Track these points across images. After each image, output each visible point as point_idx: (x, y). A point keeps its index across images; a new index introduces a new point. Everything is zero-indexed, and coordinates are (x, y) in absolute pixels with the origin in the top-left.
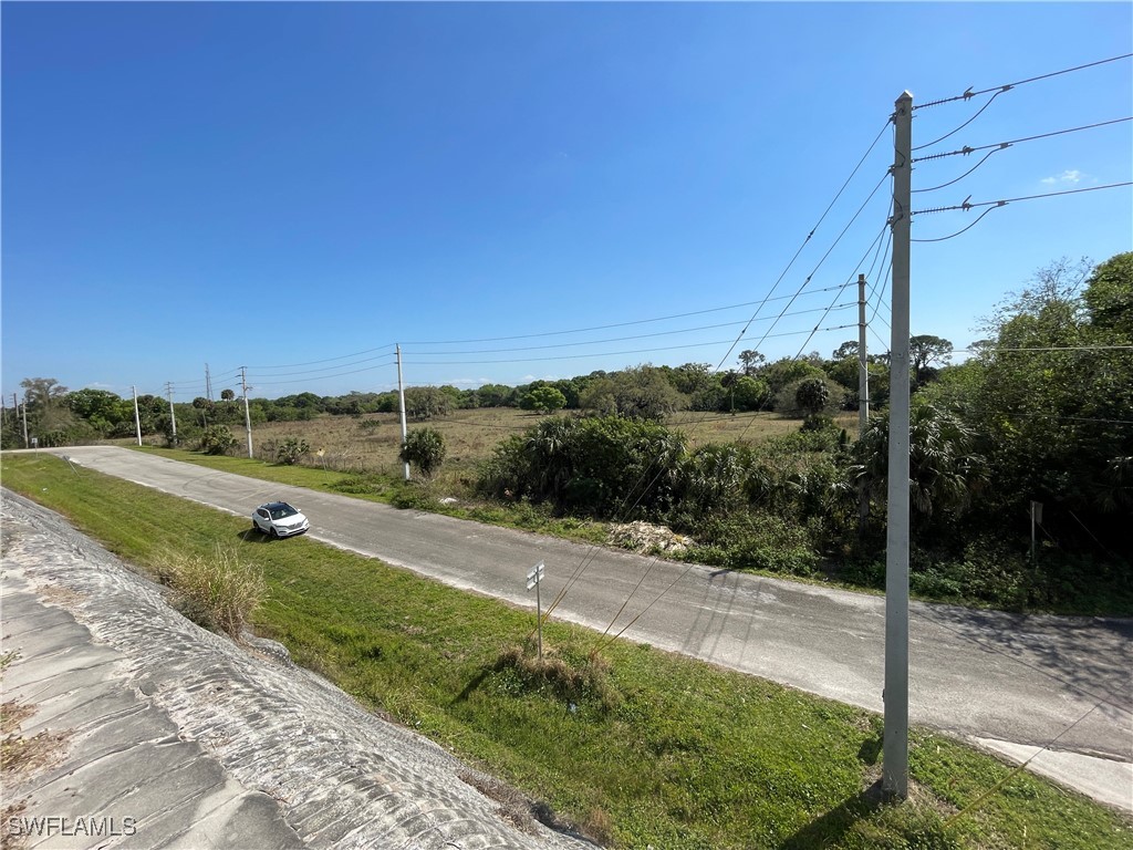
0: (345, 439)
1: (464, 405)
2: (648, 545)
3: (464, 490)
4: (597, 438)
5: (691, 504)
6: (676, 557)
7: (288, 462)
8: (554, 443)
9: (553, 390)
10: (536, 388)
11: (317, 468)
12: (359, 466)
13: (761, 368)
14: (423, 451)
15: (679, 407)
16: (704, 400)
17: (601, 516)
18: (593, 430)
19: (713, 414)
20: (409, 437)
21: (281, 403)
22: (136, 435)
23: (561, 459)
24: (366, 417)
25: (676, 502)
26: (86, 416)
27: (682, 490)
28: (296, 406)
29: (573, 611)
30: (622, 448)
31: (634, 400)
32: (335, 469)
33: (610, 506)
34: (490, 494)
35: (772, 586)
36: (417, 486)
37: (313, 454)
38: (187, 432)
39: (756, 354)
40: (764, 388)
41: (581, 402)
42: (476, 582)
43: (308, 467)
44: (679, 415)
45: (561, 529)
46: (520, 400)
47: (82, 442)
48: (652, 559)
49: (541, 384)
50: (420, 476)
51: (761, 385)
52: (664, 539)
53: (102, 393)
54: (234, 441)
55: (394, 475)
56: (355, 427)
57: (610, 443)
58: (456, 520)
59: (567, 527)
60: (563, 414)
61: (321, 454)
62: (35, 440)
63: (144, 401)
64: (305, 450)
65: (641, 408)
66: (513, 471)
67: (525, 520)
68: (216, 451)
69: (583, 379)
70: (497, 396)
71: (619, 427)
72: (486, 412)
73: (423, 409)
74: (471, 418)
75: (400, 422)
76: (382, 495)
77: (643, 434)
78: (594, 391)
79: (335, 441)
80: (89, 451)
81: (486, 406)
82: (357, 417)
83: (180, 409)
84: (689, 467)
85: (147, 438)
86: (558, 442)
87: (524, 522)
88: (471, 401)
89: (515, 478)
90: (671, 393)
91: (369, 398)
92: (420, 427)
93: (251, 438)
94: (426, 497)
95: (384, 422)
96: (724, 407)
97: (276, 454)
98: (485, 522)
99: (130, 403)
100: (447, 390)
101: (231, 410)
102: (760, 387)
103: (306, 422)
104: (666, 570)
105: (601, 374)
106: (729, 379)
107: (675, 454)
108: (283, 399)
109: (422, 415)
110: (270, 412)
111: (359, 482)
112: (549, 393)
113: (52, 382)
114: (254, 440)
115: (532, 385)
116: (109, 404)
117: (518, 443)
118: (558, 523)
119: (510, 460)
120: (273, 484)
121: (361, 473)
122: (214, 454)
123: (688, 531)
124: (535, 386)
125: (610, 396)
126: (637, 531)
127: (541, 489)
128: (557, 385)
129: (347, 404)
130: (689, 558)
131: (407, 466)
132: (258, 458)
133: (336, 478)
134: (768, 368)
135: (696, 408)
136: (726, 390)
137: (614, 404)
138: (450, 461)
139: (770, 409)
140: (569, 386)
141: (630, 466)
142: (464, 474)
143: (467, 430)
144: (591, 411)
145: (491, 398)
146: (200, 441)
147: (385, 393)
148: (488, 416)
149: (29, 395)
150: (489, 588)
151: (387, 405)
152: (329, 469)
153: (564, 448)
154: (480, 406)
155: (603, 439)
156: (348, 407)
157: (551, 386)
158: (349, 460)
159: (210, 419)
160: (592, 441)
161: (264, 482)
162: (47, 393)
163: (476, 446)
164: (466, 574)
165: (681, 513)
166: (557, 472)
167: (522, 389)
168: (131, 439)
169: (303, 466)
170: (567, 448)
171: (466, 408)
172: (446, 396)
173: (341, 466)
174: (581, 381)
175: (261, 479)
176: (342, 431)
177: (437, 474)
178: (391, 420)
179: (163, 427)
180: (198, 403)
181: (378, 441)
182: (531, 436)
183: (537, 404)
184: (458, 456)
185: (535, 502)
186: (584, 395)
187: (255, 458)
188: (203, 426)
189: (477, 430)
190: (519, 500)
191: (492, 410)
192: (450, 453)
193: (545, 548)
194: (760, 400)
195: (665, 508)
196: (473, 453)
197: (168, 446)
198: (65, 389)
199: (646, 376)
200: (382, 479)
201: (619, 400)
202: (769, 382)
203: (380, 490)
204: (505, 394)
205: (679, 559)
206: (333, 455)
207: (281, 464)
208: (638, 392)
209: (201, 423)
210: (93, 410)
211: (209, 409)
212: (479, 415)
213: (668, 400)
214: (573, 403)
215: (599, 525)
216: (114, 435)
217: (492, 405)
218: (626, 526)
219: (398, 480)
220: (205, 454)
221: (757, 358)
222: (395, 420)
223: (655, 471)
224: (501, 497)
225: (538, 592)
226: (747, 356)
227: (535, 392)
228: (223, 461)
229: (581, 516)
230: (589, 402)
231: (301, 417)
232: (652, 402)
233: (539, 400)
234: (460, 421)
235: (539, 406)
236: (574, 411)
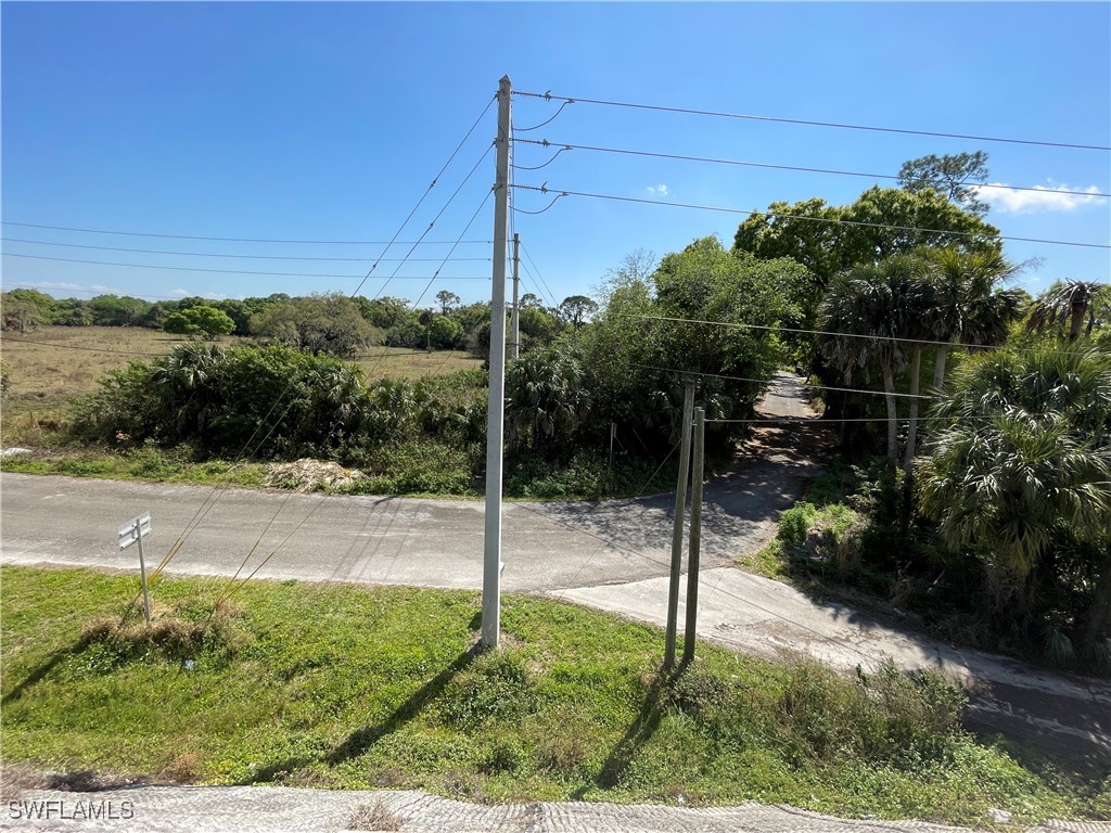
1: (63, 320)
2: (311, 482)
3: (45, 436)
4: (255, 370)
5: (364, 439)
6: (342, 492)
8: (194, 375)
9: (215, 311)
10: (189, 307)
13: (457, 309)
15: (374, 341)
16: (402, 336)
17: (261, 456)
18: (250, 360)
19: (410, 351)
25: (347, 437)
27: (355, 424)
29: (204, 562)
30: (286, 382)
31: (321, 331)
33: (270, 444)
34: (93, 439)
35: (430, 506)
39: (451, 295)
40: (459, 328)
41: (252, 328)
42: (55, 552)
44: (374, 350)
45: (203, 475)
46: (165, 320)
48: (315, 496)
49: (197, 301)
51: (456, 326)
52: (331, 474)
57: (271, 375)
58: (26, 477)
59: (212, 472)
60: (226, 344)
65: (329, 340)
66: (136, 408)
67: (148, 468)
69: (259, 301)
70: (124, 312)
71: (285, 358)
72: (102, 332)
74: (77, 339)
77: (313, 366)
78: (269, 317)
81: (104, 325)
84: (363, 401)
86: (202, 374)
87: (147, 472)
88: (77, 315)
89: (138, 418)
90: (365, 327)
96: (421, 345)
98: (79, 475)
102: (455, 327)
104: (328, 505)
105: (283, 297)
106: (426, 317)
107: (349, 389)
112: (210, 314)
115: (183, 302)
117: (140, 373)
118: (200, 469)
123: (359, 465)
124: (186, 304)
125: (290, 323)
126: (299, 469)
127: (178, 429)
128: (221, 306)
130: (355, 491)
134: (464, 310)
135: (391, 343)
136: (423, 327)
137: (297, 334)
138: (26, 398)
139: (462, 348)
140: (239, 308)
141: (297, 401)
142: (51, 415)
143: (68, 355)
144: (266, 340)
145: (112, 315)
150: (78, 556)
154: (95, 323)
155: (262, 371)
157: (213, 306)
160: (248, 373)
163: (76, 377)
164: (37, 545)
165: (352, 447)
166: (200, 409)
167: (167, 306)
170: (215, 381)
171: (68, 324)
174: (257, 304)
182: (160, 364)
183: (190, 326)
184: (42, 390)
186: (256, 320)
190: (139, 445)
191: (115, 331)
193: (175, 499)
194: (454, 339)
195: (335, 444)
196: (71, 387)
199: (337, 306)
201: (302, 329)
202: (463, 324)
204: (138, 311)
205: (345, 493)
208: (327, 323)
213: (360, 332)
214: (243, 329)
215: (256, 467)
217: (116, 323)
218: (288, 465)
221: (453, 299)
225: (139, 547)
226: (444, 296)
227: (187, 311)
229: (231, 457)
230: (263, 330)
232: (343, 334)
233: (193, 322)
234: (52, 342)
235: (194, 330)
236: (243, 339)
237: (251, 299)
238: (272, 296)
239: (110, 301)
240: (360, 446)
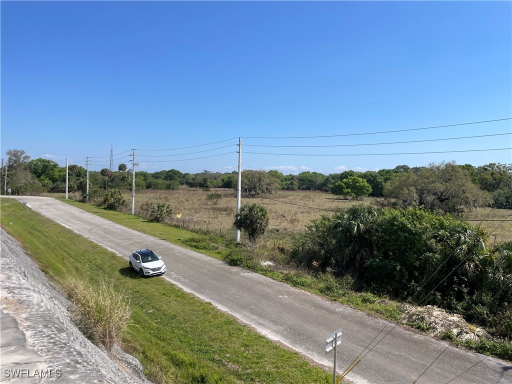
0: (197, 206)
1: (286, 187)
2: (440, 329)
3: (280, 256)
4: (398, 226)
5: (487, 298)
6: (468, 346)
7: (157, 220)
8: (357, 227)
9: (361, 180)
10: (346, 177)
11: (176, 226)
12: (204, 228)
14: (251, 222)
15: (481, 203)
16: (507, 198)
17: (399, 294)
18: (394, 219)
20: (242, 210)
21: (156, 176)
22: (65, 192)
23: (363, 240)
24: (213, 190)
25: (471, 293)
26: (38, 177)
27: (478, 282)
28: (166, 179)
30: (421, 238)
31: (435, 194)
32: (187, 229)
33: (405, 287)
34: (301, 262)
36: (245, 248)
37: (173, 216)
38: (95, 192)
41: (385, 192)
42: (283, 336)
43: (169, 225)
44: (479, 210)
45: (360, 302)
46: (331, 186)
47: (34, 193)
48: (445, 344)
49: (351, 174)
50: (247, 241)
52: (457, 326)
53: (49, 162)
54: (124, 201)
55: (228, 237)
56: (204, 197)
57: (410, 231)
58: (272, 280)
59: (365, 301)
60: (367, 202)
61: (179, 216)
62: (10, 190)
63: (72, 168)
64: (169, 213)
65: (441, 201)
66: (321, 245)
67: (328, 289)
68: (111, 207)
69: (388, 172)
70: (312, 181)
71: (420, 219)
72: (302, 193)
73: (255, 188)
74: (291, 198)
75: (236, 196)
76: (218, 253)
77: (442, 226)
78: (397, 183)
79: (189, 207)
80: (38, 200)
81: (303, 189)
82: (207, 191)
83: (93, 175)
84: (487, 262)
85: (72, 194)
86: (362, 226)
87: (327, 291)
88: (292, 184)
89: (323, 252)
90: (473, 190)
91: (216, 176)
92: (251, 201)
93: (134, 200)
94: (250, 259)
95: (225, 196)
97: (149, 213)
98: (294, 286)
99: (64, 170)
100: (274, 174)
101: (123, 179)
103: (171, 191)
104: (457, 357)
105: (405, 168)
107: (473, 249)
108: (157, 173)
109: (253, 193)
110: (149, 182)
111: (203, 240)
112: (358, 182)
113: (22, 153)
114: (136, 202)
115: (342, 174)
116: (52, 169)
117: (327, 223)
118: (357, 296)
119: (319, 237)
120: (145, 235)
121: (205, 234)
122: (110, 209)
123: (482, 323)
124: (345, 175)
125: (412, 188)
126: (430, 315)
127: (344, 263)
128: (364, 176)
129: (200, 180)
130: (481, 349)
131: (239, 232)
132: (137, 215)
133: (188, 235)
135: (498, 205)
137: (416, 196)
138: (272, 231)
140: (375, 177)
141: (427, 254)
142: (281, 243)
143: (287, 207)
144: (393, 200)
145: (308, 183)
146: (102, 200)
147: (228, 174)
148: (303, 197)
149: (10, 159)
150: (294, 342)
151: (228, 183)
152: (184, 228)
153: (367, 231)
154: (299, 188)
155: (403, 228)
156: (200, 182)
157: (359, 176)
158: (198, 222)
159: (110, 184)
160: (392, 229)
161: (139, 233)
162: (19, 159)
163: (292, 221)
164: (275, 328)
165: (476, 304)
166: (359, 251)
167: (334, 177)
168: (62, 194)
169: (166, 224)
170: (370, 232)
171: (288, 189)
172: (273, 179)
173: (191, 226)
174: (386, 174)
175: (138, 230)
176: (195, 200)
177: (261, 241)
178: (231, 195)
179: (82, 187)
180: (104, 172)
181: (220, 210)
182: (338, 218)
183: (346, 190)
184: (278, 228)
185: (338, 275)
186: (388, 186)
187: (135, 215)
188: (105, 188)
189: (294, 208)
190: (324, 272)
191: (308, 193)
192: (272, 224)
193: (343, 316)
195: (460, 297)
196: (289, 226)
197: (83, 201)
198: (29, 157)
199: (450, 172)
200: (220, 240)
201: (421, 193)
203: (217, 248)
204: (320, 181)
205: (471, 348)
206: (187, 218)
207: (152, 221)
208: (440, 187)
209: (104, 186)
210: (43, 173)
211: (110, 177)
212: (297, 196)
213: (469, 195)
214: (377, 191)
215: (394, 304)
216: (53, 190)
217: (308, 189)
218: (420, 309)
219: (231, 243)
220: (105, 209)
222: (233, 194)
223: (452, 262)
224: (309, 266)
225: (335, 354)
227: (345, 180)
228: (115, 215)
229: (378, 292)
230: (392, 193)
231: (168, 187)
232: (453, 196)
233: (348, 188)
234: (281, 200)
235: (348, 193)
236: (378, 199)
237: (383, 171)
238: (397, 168)
239: (307, 175)
240: (483, 305)
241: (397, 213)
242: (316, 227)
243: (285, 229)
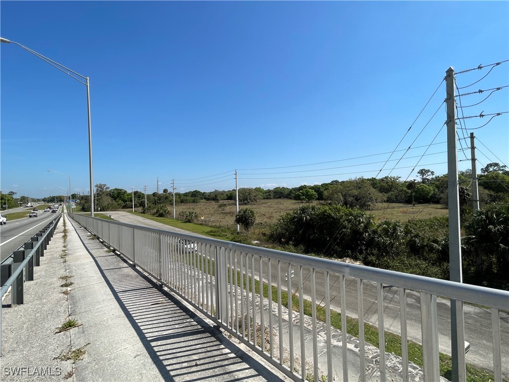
0: (212, 212)
1: (266, 197)
3: (263, 238)
4: (327, 216)
7: (189, 221)
8: (306, 217)
9: (310, 190)
11: (201, 224)
12: (218, 224)
14: (245, 219)
17: (328, 254)
18: (325, 211)
20: (240, 212)
21: (186, 195)
22: (132, 208)
23: (309, 225)
24: (221, 202)
26: (115, 199)
28: (192, 196)
30: (339, 221)
31: (353, 197)
32: (207, 225)
34: (275, 240)
35: (414, 296)
36: (242, 234)
37: (199, 218)
38: (150, 207)
40: (434, 190)
41: (324, 197)
43: (197, 224)
44: (380, 205)
46: (294, 195)
47: (114, 209)
49: (305, 187)
50: (244, 231)
53: (121, 190)
54: (168, 211)
55: (232, 229)
56: (216, 206)
57: (333, 218)
60: (314, 203)
61: (203, 218)
62: (99, 209)
63: (136, 193)
64: (196, 216)
65: (357, 200)
66: (287, 230)
68: (161, 215)
70: (282, 193)
72: (276, 201)
73: (247, 199)
74: (269, 203)
75: (236, 205)
76: (227, 238)
77: (351, 215)
78: (331, 191)
79: (208, 213)
80: (116, 214)
81: (276, 198)
82: (217, 202)
83: (148, 196)
84: (375, 232)
85: (136, 209)
86: (308, 217)
88: (269, 195)
89: (287, 233)
90: (374, 192)
91: (223, 193)
92: (245, 207)
93: (175, 210)
94: (246, 240)
95: (229, 205)
97: (184, 218)
99: (130, 194)
100: (258, 190)
101: (166, 198)
102: (431, 190)
103: (196, 204)
105: (337, 182)
106: (411, 185)
107: (367, 225)
108: (186, 193)
109: (246, 202)
110: (183, 199)
111: (218, 232)
112: (309, 192)
113: (105, 185)
115: (300, 187)
116: (123, 194)
117: (289, 216)
119: (285, 225)
120: (183, 230)
121: (219, 228)
124: (301, 188)
127: (299, 239)
128: (313, 188)
129: (213, 196)
131: (238, 225)
132: (177, 219)
133: (209, 229)
135: (389, 200)
136: (410, 191)
137: (342, 198)
138: (258, 224)
140: (319, 188)
141: (344, 230)
142: (264, 230)
143: (267, 209)
144: (329, 202)
145: (279, 194)
146: (155, 211)
147: (230, 191)
148: (276, 203)
149: (97, 190)
151: (230, 196)
152: (206, 225)
153: (311, 220)
154: (274, 198)
155: (330, 216)
156: (213, 197)
157: (310, 188)
158: (213, 222)
159: (158, 201)
160: (324, 217)
161: (180, 229)
162: (103, 190)
163: (270, 218)
166: (307, 232)
167: (295, 189)
168: (130, 209)
169: (195, 223)
171: (267, 199)
172: (258, 193)
173: (210, 224)
174: (325, 186)
175: (179, 228)
176: (211, 209)
177: (251, 230)
178: (232, 204)
179: (142, 204)
180: (154, 194)
181: (226, 213)
182: (295, 214)
183: (302, 197)
184: (261, 222)
185: (295, 245)
186: (326, 193)
187: (176, 219)
188: (156, 204)
189: (271, 210)
190: (288, 244)
191: (279, 200)
192: (258, 220)
194: (432, 197)
195: (361, 252)
196: (269, 221)
197: (143, 213)
198: (109, 188)
199: (360, 184)
200: (227, 231)
201: (345, 196)
202: (437, 187)
203: (226, 236)
204: (286, 192)
206: (207, 219)
207: (186, 222)
208: (355, 192)
209: (155, 203)
210: (118, 197)
211: (158, 197)
212: (273, 202)
214: (320, 197)
216: (125, 207)
217: (280, 197)
218: (340, 260)
219: (234, 232)
220: (157, 216)
221: (429, 173)
222: (233, 204)
223: (356, 234)
224: (281, 243)
226: (423, 172)
227: (301, 191)
228: (164, 220)
230: (328, 197)
231: (194, 202)
233: (303, 196)
234: (263, 205)
235: (303, 198)
236: (321, 202)
237: (324, 184)
238: (332, 182)
239: (279, 189)
240: (373, 255)
241: (327, 208)
242: (283, 219)
243: (266, 223)
